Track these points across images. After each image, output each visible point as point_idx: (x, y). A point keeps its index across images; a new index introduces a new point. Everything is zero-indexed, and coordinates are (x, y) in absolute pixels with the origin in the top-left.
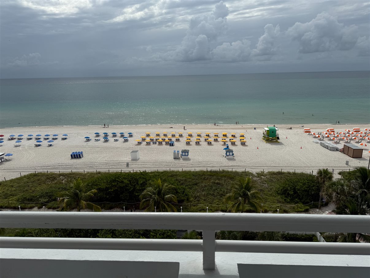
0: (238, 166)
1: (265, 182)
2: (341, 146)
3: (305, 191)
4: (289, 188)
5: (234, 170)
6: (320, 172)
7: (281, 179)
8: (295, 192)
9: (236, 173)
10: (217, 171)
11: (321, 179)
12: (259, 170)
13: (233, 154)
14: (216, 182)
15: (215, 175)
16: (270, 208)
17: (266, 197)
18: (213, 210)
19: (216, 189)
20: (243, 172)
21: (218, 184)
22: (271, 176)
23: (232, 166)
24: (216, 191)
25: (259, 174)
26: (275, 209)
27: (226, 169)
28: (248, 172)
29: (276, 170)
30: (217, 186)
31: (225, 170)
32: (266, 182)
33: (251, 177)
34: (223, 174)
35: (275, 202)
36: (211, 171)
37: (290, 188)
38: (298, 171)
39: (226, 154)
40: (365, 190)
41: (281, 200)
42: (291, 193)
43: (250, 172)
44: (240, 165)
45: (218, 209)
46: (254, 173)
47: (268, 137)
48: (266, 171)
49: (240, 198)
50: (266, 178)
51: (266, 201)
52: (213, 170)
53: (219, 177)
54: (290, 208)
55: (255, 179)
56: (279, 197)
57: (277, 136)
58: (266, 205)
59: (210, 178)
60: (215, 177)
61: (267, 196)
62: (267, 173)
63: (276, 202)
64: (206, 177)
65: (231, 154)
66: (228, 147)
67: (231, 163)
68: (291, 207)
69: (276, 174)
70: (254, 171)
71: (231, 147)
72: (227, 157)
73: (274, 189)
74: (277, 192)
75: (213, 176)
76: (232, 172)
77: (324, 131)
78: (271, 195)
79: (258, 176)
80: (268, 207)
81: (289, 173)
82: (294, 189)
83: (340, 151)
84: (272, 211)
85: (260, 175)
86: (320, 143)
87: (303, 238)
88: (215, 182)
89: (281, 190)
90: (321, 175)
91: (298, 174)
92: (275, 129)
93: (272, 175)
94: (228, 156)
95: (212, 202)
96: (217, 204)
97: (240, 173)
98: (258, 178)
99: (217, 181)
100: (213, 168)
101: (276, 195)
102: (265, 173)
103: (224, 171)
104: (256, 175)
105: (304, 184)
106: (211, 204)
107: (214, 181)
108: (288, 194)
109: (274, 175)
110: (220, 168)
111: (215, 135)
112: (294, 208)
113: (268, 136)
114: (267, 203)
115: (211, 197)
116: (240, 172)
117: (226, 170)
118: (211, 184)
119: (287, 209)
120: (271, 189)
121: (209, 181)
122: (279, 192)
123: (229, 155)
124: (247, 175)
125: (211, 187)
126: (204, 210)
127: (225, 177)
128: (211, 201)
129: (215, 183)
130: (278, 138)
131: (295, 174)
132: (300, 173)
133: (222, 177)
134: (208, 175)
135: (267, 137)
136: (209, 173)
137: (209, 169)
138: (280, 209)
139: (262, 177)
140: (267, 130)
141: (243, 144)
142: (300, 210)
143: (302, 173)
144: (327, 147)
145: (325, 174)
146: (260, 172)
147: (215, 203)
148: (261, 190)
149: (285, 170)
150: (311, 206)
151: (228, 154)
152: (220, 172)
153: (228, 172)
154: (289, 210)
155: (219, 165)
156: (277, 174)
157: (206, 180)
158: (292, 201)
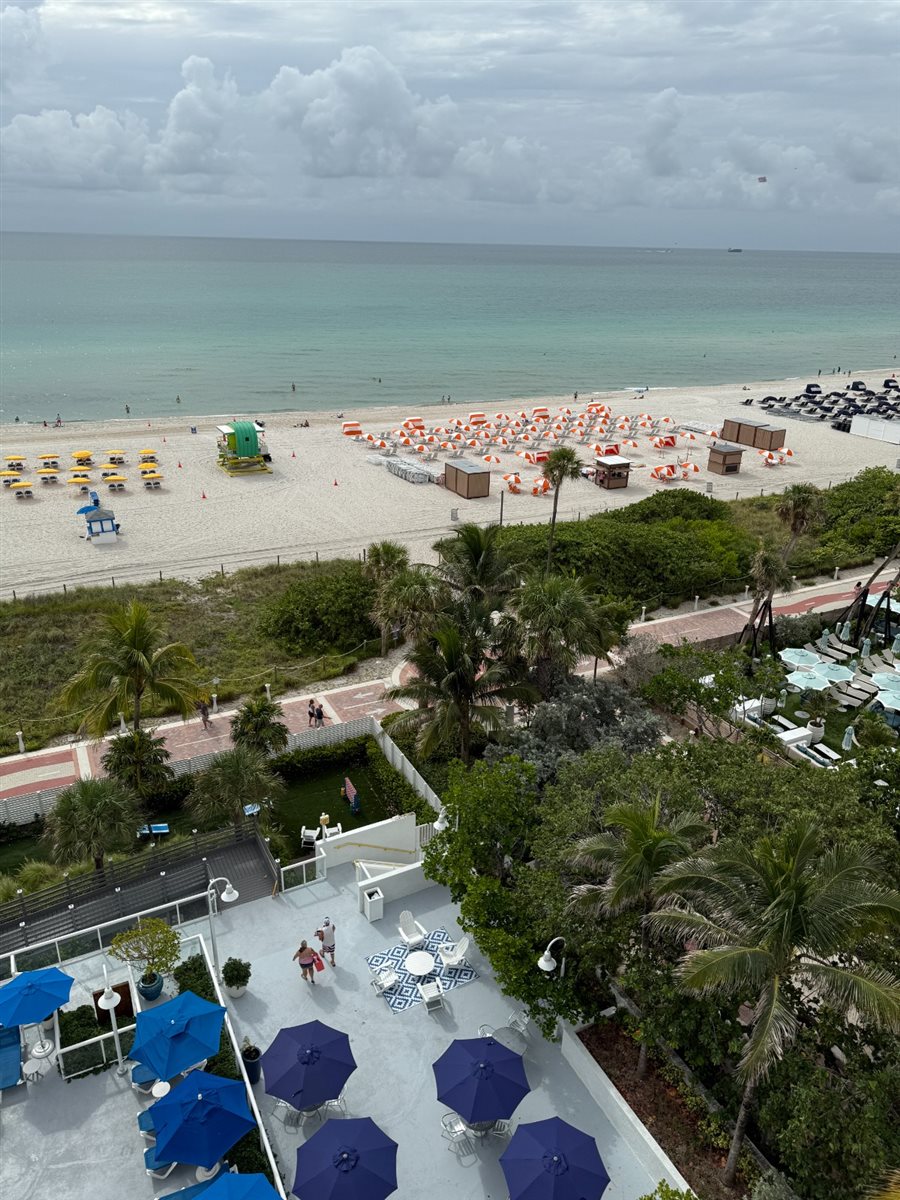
0: (139, 565)
1: (227, 606)
2: (437, 470)
3: (343, 612)
4: (297, 613)
5: (119, 583)
6: (375, 553)
7: (278, 589)
8: (316, 623)
9: (130, 591)
10: (57, 594)
11: (379, 571)
12: (207, 571)
13: (118, 526)
14: (50, 635)
15: (44, 611)
16: (245, 683)
17: (230, 655)
18: (45, 737)
19: (53, 662)
20: (153, 585)
21: (56, 640)
22: (247, 583)
23: (114, 569)
24: (53, 666)
25: (207, 582)
26: (261, 685)
27: (89, 583)
28: (172, 580)
29: (260, 563)
30: (53, 650)
31: (86, 586)
32: (231, 604)
33: (180, 598)
34: (78, 601)
35: (259, 664)
36: (28, 601)
37: (302, 612)
38: (326, 556)
39: (90, 528)
40: (477, 587)
41: (277, 653)
42: (305, 625)
43: (180, 579)
44: (145, 562)
45: (63, 728)
46: (194, 582)
47: (235, 456)
48: (231, 569)
49: (116, 680)
50: (233, 591)
51: (232, 667)
52: (36, 595)
53: (63, 617)
54: (306, 670)
55: (195, 600)
56: (271, 645)
57: (263, 453)
58: (233, 677)
59: (25, 627)
60: (44, 619)
61: (235, 648)
62: (235, 575)
63: (263, 660)
64: (8, 626)
65: (108, 525)
66: (96, 502)
67: (110, 559)
68: (307, 668)
69: (262, 575)
70: (193, 576)
71: (109, 502)
72: (94, 539)
73: (257, 624)
74: (265, 630)
75: (38, 615)
76: (112, 590)
77: (397, 427)
78: (247, 643)
79: (207, 590)
80: (237, 684)
81: (301, 566)
82: (313, 612)
83: (437, 484)
84: (249, 692)
85: (210, 585)
86: (385, 463)
87: (339, 751)
88: (46, 636)
89: (276, 622)
90: (378, 562)
91: (326, 564)
92: (254, 428)
93: (250, 579)
94: (98, 534)
95: (40, 708)
96: (60, 713)
97: (145, 587)
98: (204, 597)
99: (54, 632)
100: (43, 587)
101: (263, 640)
102: (228, 576)
103: (81, 591)
104: (200, 587)
105: (338, 594)
106: (35, 716)
107: (41, 633)
108: (298, 631)
109: (256, 577)
110: (65, 583)
111: (46, 464)
112: (315, 670)
113: (235, 452)
114: (235, 670)
115: (33, 694)
116: (144, 584)
117: (92, 585)
118: (29, 646)
119: (294, 677)
120: (247, 625)
121: (24, 637)
122: (270, 630)
123: (103, 531)
124: (168, 592)
125: (30, 657)
126: (8, 745)
127: (85, 612)
128: (36, 707)
129: (44, 640)
130: (267, 458)
131: (319, 566)
132: (333, 562)
133: (73, 612)
134: (17, 616)
135: (230, 456)
136: (21, 609)
137: (23, 593)
138: (273, 681)
139: (219, 590)
140: (230, 434)
141: (153, 486)
142: (333, 671)
143: (339, 560)
144: (403, 475)
145: (388, 556)
146: (213, 576)
147: (50, 709)
148: (215, 633)
149: (288, 560)
150: (361, 653)
151: (96, 527)
152: (67, 597)
153: (98, 592)
154: (302, 679)
155: (63, 573)
156: (265, 573)
157: (8, 634)
158: (309, 649)
